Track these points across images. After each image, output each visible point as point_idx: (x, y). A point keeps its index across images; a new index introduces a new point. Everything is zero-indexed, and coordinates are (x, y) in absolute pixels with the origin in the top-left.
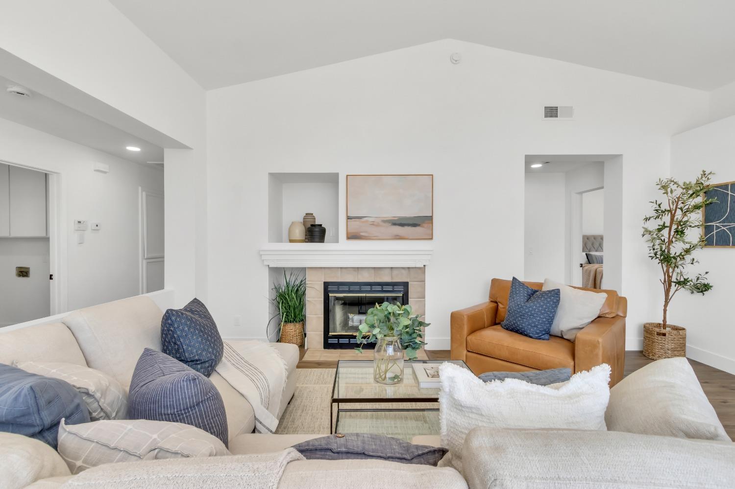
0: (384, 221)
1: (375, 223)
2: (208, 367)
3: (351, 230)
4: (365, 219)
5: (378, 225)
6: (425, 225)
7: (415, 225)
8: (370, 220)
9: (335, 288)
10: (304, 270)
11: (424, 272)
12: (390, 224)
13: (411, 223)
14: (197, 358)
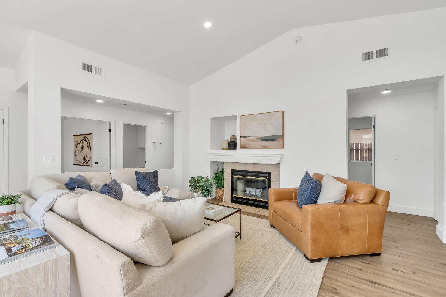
0: (257, 139)
1: (253, 140)
2: (147, 192)
3: (242, 144)
4: (248, 137)
5: (254, 141)
6: (279, 140)
7: (273, 140)
8: (251, 138)
9: (236, 173)
10: (223, 163)
11: (279, 167)
12: (260, 140)
13: (271, 139)
14: (143, 188)
